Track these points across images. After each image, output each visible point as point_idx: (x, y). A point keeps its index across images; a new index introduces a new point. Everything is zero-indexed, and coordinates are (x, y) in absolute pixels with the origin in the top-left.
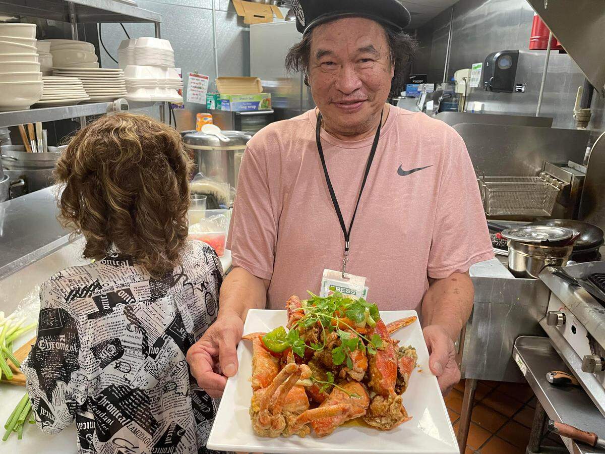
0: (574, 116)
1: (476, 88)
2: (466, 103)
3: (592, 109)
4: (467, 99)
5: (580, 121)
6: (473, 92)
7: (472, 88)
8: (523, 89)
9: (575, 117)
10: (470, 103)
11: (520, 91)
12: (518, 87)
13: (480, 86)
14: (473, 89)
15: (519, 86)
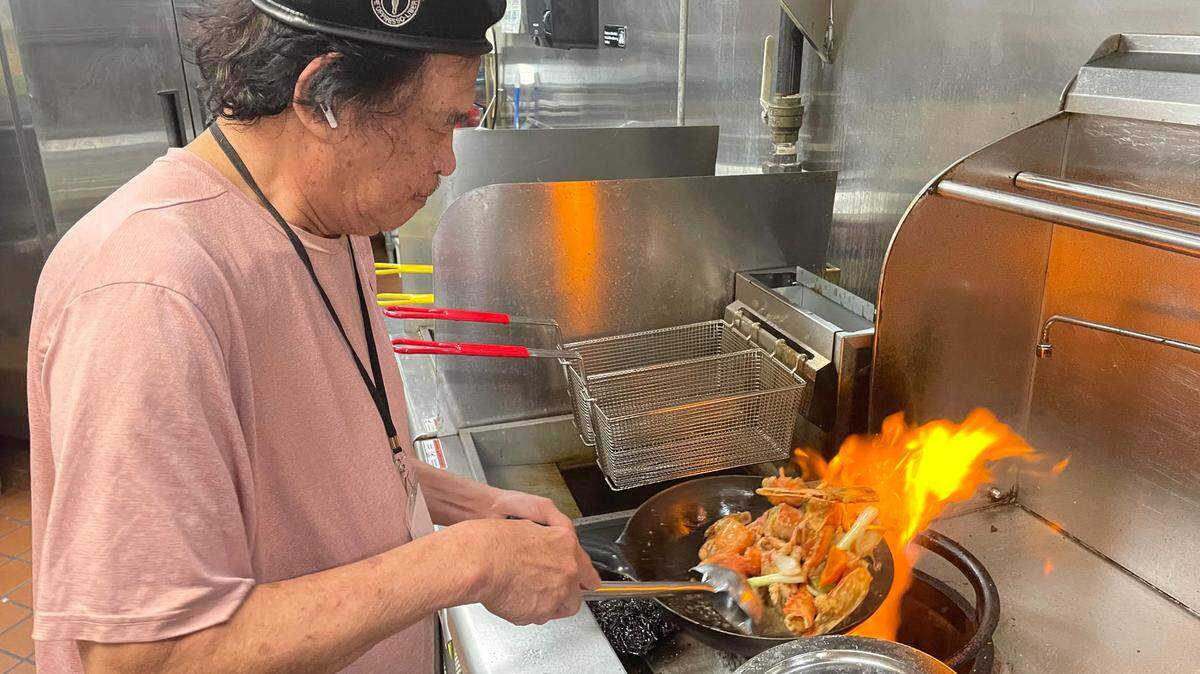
0: (763, 115)
1: (514, 34)
2: (501, 68)
3: (804, 96)
4: (499, 58)
5: (780, 129)
6: (510, 44)
7: (506, 35)
8: (621, 40)
9: (766, 117)
10: (507, 67)
11: (614, 44)
12: (609, 36)
13: (523, 31)
14: (510, 39)
15: (612, 33)
